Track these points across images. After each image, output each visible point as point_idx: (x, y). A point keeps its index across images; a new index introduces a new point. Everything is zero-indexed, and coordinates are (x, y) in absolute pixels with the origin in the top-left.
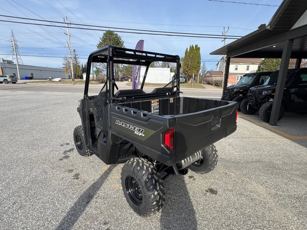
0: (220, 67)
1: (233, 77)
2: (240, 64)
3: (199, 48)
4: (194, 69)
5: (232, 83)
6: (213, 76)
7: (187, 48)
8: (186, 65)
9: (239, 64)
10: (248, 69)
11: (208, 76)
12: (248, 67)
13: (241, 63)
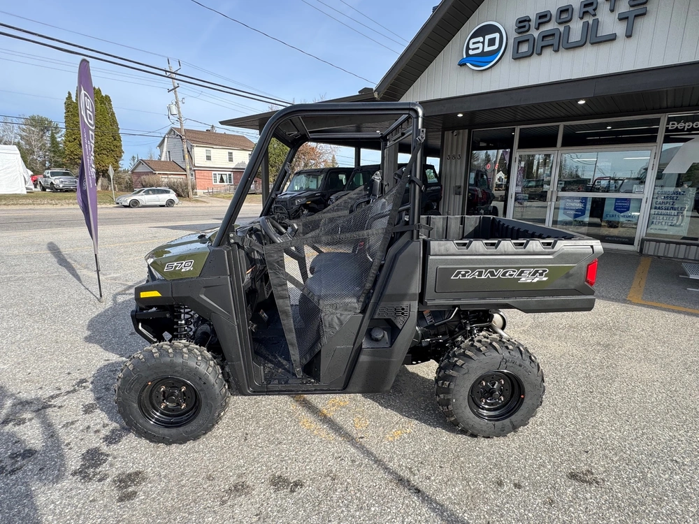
0: (169, 152)
1: (205, 174)
2: (215, 147)
3: (106, 96)
4: (104, 152)
5: (205, 189)
6: (157, 172)
7: (69, 93)
8: (75, 139)
9: (213, 148)
10: (231, 160)
11: (146, 173)
12: (230, 154)
13: (217, 145)
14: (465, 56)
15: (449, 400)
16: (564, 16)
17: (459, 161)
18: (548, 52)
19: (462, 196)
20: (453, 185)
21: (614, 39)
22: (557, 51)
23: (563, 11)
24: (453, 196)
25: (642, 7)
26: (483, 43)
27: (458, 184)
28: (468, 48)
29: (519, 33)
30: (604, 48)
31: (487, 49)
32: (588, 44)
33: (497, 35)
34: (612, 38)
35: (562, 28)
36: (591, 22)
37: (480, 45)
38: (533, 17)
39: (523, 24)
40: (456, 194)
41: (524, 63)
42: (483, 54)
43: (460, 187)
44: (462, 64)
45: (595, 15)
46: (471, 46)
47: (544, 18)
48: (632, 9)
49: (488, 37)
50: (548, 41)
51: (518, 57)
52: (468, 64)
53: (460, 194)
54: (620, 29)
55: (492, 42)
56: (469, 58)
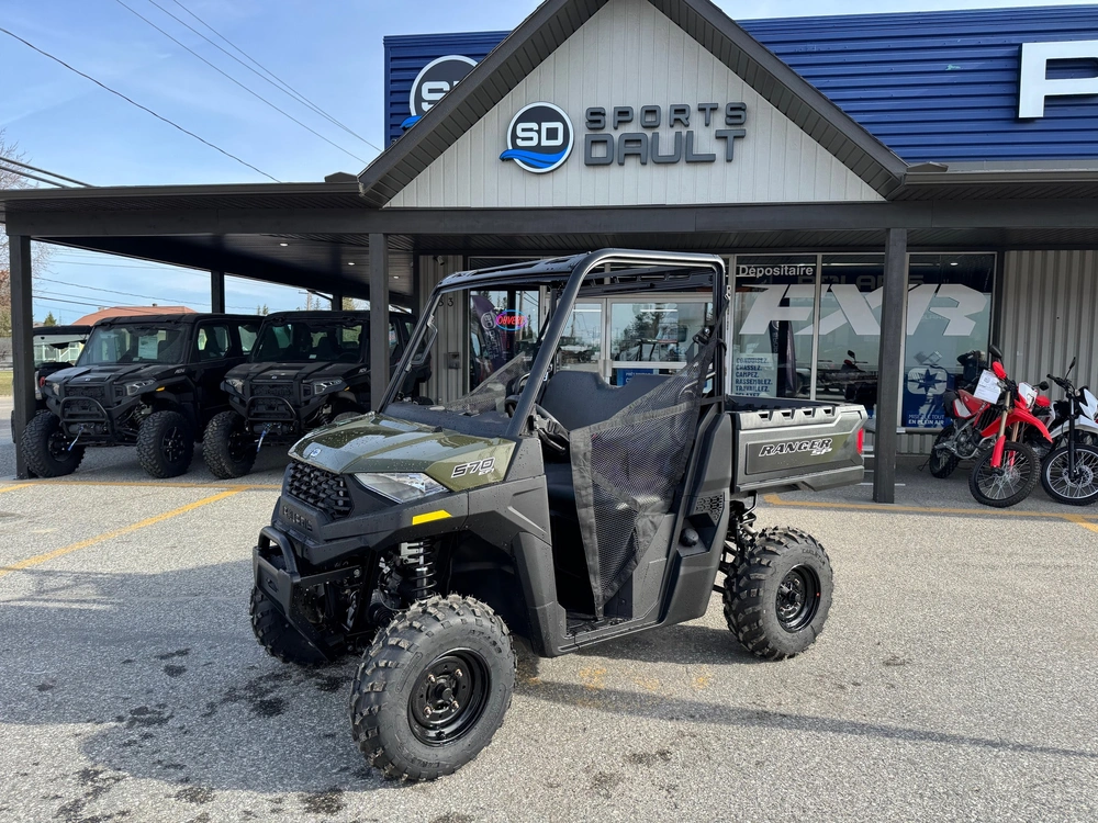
14: (510, 148)
15: (759, 612)
16: (650, 119)
17: (451, 309)
18: (632, 163)
19: (461, 371)
20: (442, 351)
21: (713, 161)
22: (644, 164)
23: (651, 111)
24: (443, 372)
25: (738, 128)
26: (539, 132)
27: (452, 349)
28: (514, 136)
29: (590, 129)
30: (702, 170)
31: (545, 143)
32: (683, 161)
33: (559, 125)
34: (709, 160)
35: (649, 134)
36: (684, 133)
37: (535, 135)
38: (609, 111)
39: (595, 117)
40: (451, 368)
41: (600, 174)
42: (539, 148)
43: (456, 355)
44: (506, 158)
45: (687, 126)
46: (520, 133)
47: (624, 115)
48: (728, 128)
49: (545, 126)
50: (632, 147)
51: (592, 163)
52: (517, 161)
53: (457, 368)
54: (718, 149)
55: (552, 134)
56: (517, 152)
